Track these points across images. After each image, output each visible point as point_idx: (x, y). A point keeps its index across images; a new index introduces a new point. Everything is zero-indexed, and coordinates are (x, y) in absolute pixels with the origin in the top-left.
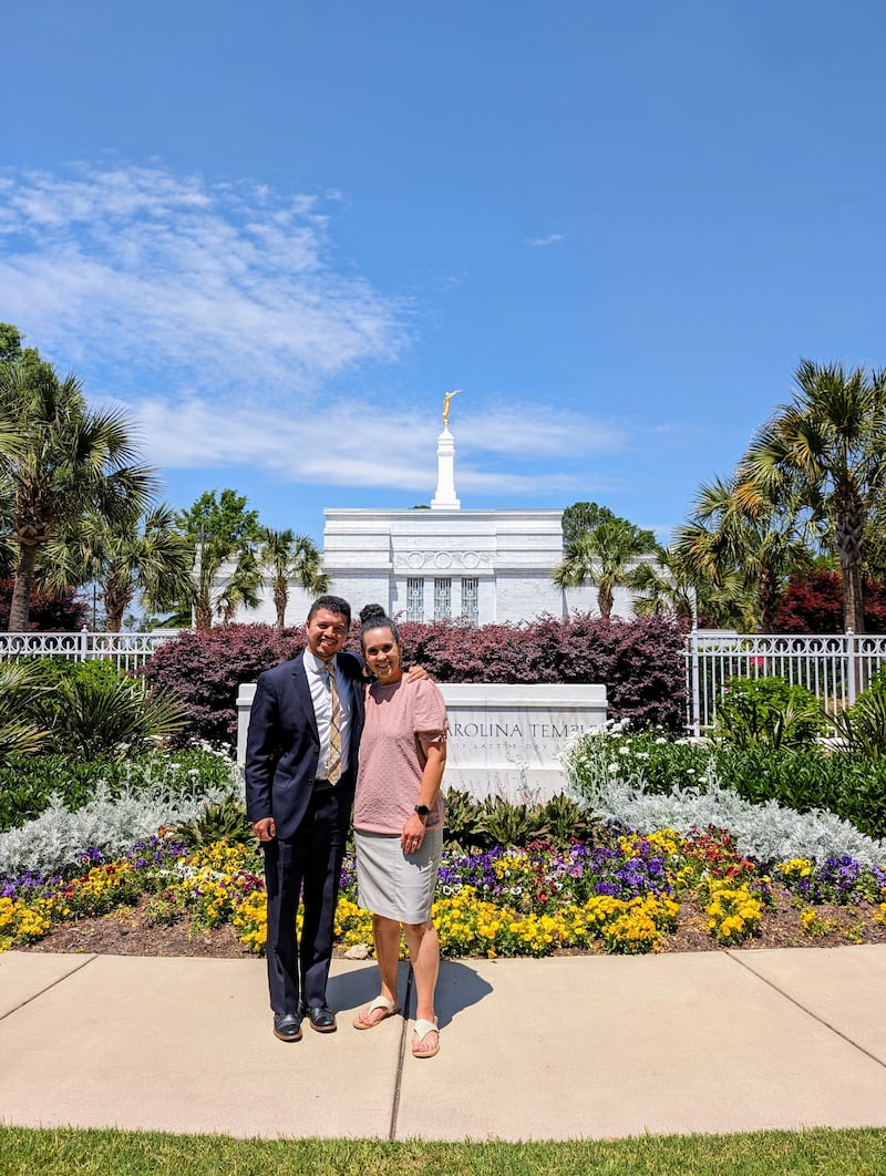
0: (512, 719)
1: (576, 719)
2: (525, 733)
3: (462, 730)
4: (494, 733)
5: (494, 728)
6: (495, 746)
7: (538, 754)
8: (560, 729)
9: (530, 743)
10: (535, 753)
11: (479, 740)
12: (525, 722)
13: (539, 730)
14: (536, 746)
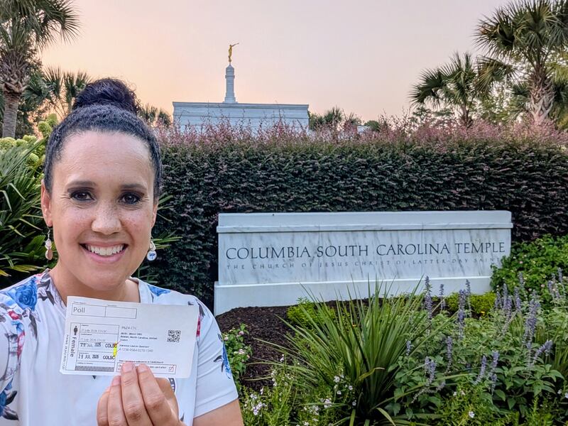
0: (441, 240)
1: (489, 238)
2: (452, 251)
3: (403, 249)
4: (428, 252)
5: (428, 247)
6: (429, 262)
7: (461, 266)
8: (478, 246)
9: (455, 258)
10: (458, 266)
11: (416, 257)
12: (452, 242)
13: (462, 247)
14: (460, 261)
